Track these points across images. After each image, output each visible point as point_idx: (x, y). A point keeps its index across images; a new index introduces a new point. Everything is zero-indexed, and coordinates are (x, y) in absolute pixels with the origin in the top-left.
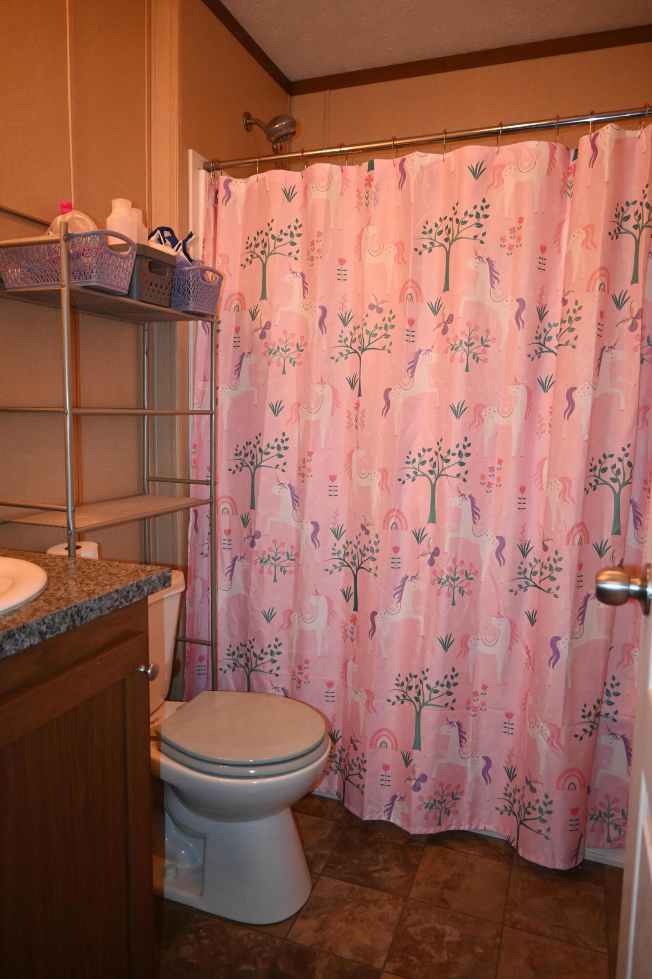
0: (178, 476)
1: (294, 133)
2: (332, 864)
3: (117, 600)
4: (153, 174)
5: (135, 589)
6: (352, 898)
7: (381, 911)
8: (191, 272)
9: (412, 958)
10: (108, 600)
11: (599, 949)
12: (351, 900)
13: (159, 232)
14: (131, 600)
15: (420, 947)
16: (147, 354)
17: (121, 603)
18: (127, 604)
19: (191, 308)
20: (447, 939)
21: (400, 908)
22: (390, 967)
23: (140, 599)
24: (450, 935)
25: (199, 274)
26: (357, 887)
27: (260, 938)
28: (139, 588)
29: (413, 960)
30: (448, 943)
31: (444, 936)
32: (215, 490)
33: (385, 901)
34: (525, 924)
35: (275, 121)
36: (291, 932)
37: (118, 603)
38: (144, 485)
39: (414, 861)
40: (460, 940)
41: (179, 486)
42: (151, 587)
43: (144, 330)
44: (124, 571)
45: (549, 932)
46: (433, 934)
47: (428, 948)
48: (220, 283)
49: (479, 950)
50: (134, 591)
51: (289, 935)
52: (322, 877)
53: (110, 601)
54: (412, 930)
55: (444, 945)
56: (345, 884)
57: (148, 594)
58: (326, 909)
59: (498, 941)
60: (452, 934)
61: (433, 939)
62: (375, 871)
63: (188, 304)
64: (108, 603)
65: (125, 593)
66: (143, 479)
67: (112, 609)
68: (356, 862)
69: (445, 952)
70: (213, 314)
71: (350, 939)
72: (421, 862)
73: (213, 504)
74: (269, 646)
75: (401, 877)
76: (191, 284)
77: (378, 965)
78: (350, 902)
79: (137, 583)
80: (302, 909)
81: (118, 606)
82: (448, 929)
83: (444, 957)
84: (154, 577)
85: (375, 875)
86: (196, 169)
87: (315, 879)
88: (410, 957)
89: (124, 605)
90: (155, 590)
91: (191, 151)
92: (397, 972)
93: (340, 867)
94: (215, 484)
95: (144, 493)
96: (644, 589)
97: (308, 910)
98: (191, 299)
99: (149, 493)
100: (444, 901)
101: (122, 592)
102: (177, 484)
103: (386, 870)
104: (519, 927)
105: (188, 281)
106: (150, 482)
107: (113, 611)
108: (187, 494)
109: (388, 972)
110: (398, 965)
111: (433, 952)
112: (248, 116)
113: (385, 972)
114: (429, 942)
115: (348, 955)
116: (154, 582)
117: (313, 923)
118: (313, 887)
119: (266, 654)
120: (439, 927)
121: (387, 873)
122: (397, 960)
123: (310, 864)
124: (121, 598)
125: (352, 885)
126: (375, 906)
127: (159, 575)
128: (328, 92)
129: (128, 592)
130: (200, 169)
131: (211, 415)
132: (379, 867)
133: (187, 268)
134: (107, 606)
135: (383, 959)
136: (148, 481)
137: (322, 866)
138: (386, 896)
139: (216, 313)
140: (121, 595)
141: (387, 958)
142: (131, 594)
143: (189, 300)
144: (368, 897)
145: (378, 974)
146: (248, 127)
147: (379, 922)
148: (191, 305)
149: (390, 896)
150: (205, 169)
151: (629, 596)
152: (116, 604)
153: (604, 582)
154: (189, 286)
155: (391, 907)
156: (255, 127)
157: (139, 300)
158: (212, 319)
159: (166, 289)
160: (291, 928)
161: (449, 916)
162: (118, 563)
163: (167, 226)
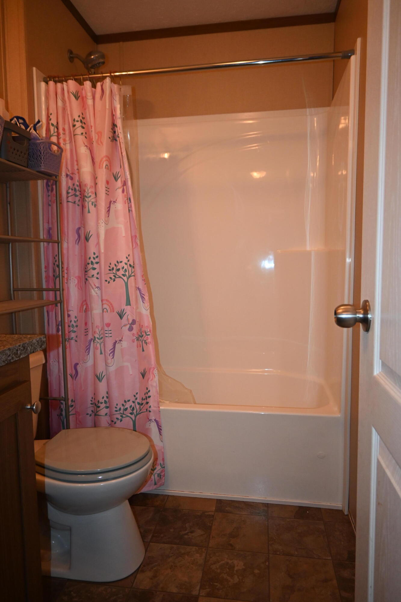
0: (35, 287)
1: (103, 63)
2: (156, 535)
3: (10, 355)
4: (8, 82)
5: (22, 348)
6: (172, 553)
7: (193, 559)
8: (42, 144)
9: (216, 584)
10: (3, 355)
11: (326, 558)
12: (172, 555)
13: (15, 119)
14: (19, 356)
15: (220, 576)
16: (9, 203)
17: (13, 358)
18: (17, 359)
19: (43, 169)
20: (236, 569)
21: (204, 555)
22: (203, 593)
23: (25, 356)
24: (237, 566)
25: (47, 146)
26: (175, 546)
27: (114, 590)
28: (24, 348)
29: (217, 586)
30: (237, 571)
31: (234, 567)
32: (63, 294)
33: (194, 551)
34: (281, 551)
35: (90, 54)
36: (135, 583)
37: (10, 358)
38: (11, 294)
39: (208, 524)
40: (244, 567)
41: (35, 293)
42: (33, 348)
43: (7, 188)
44: (11, 339)
45: (296, 553)
46: (227, 567)
47: (225, 576)
48: (61, 154)
49: (256, 571)
50: (21, 350)
51: (134, 585)
52: (151, 544)
53: (5, 356)
54: (214, 567)
55: (235, 572)
56: (166, 546)
57: (31, 353)
58: (156, 564)
59: (267, 564)
60: (239, 565)
61: (228, 570)
62: (185, 534)
63: (40, 166)
64: (3, 357)
65: (15, 351)
66: (10, 290)
67: (6, 362)
68: (172, 530)
69: (236, 577)
70: (57, 174)
71: (175, 580)
72: (213, 524)
73: (62, 303)
74: (103, 398)
75: (202, 535)
76: (42, 152)
77: (195, 592)
78: (171, 556)
79: (23, 344)
80: (140, 566)
81: (10, 360)
82: (236, 562)
83: (236, 579)
84: (34, 341)
85: (186, 536)
86: (38, 82)
87: (147, 546)
88: (214, 584)
89: (14, 360)
90: (35, 350)
91: (34, 69)
92: (209, 595)
93: (162, 535)
94: (63, 290)
95: (11, 299)
96: (366, 316)
97: (144, 566)
98: (43, 163)
99: (14, 299)
100: (231, 545)
101: (13, 350)
102: (34, 292)
103: (192, 532)
104: (278, 553)
105: (40, 151)
106: (15, 292)
107: (7, 364)
108: (41, 298)
109: (202, 596)
110: (208, 590)
111: (228, 578)
112: (71, 52)
113: (200, 596)
114: (225, 572)
115: (174, 590)
116: (34, 344)
117: (150, 574)
118: (146, 551)
119: (102, 403)
120: (230, 562)
121: (193, 534)
122: (207, 587)
123: (143, 536)
124: (13, 354)
125: (171, 545)
126: (188, 555)
127: (38, 339)
128: (121, 43)
129: (17, 350)
130: (40, 81)
131: (58, 244)
132: (186, 532)
133: (38, 141)
134: (2, 360)
135: (198, 588)
136: (14, 291)
137: (150, 537)
138: (194, 548)
139: (59, 173)
140: (12, 352)
141: (200, 587)
142: (19, 352)
143: (41, 163)
144: (183, 551)
145: (197, 598)
146: (71, 59)
147: (192, 565)
148: (43, 167)
149: (197, 548)
150: (44, 81)
151: (356, 321)
152: (9, 359)
153: (341, 314)
154: (41, 153)
155: (198, 555)
156: (76, 60)
157: (6, 160)
158: (56, 179)
159: (25, 154)
160: (135, 580)
161: (235, 554)
162: (4, 335)
163: (21, 116)
